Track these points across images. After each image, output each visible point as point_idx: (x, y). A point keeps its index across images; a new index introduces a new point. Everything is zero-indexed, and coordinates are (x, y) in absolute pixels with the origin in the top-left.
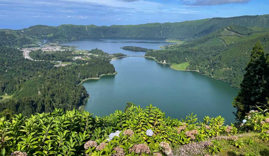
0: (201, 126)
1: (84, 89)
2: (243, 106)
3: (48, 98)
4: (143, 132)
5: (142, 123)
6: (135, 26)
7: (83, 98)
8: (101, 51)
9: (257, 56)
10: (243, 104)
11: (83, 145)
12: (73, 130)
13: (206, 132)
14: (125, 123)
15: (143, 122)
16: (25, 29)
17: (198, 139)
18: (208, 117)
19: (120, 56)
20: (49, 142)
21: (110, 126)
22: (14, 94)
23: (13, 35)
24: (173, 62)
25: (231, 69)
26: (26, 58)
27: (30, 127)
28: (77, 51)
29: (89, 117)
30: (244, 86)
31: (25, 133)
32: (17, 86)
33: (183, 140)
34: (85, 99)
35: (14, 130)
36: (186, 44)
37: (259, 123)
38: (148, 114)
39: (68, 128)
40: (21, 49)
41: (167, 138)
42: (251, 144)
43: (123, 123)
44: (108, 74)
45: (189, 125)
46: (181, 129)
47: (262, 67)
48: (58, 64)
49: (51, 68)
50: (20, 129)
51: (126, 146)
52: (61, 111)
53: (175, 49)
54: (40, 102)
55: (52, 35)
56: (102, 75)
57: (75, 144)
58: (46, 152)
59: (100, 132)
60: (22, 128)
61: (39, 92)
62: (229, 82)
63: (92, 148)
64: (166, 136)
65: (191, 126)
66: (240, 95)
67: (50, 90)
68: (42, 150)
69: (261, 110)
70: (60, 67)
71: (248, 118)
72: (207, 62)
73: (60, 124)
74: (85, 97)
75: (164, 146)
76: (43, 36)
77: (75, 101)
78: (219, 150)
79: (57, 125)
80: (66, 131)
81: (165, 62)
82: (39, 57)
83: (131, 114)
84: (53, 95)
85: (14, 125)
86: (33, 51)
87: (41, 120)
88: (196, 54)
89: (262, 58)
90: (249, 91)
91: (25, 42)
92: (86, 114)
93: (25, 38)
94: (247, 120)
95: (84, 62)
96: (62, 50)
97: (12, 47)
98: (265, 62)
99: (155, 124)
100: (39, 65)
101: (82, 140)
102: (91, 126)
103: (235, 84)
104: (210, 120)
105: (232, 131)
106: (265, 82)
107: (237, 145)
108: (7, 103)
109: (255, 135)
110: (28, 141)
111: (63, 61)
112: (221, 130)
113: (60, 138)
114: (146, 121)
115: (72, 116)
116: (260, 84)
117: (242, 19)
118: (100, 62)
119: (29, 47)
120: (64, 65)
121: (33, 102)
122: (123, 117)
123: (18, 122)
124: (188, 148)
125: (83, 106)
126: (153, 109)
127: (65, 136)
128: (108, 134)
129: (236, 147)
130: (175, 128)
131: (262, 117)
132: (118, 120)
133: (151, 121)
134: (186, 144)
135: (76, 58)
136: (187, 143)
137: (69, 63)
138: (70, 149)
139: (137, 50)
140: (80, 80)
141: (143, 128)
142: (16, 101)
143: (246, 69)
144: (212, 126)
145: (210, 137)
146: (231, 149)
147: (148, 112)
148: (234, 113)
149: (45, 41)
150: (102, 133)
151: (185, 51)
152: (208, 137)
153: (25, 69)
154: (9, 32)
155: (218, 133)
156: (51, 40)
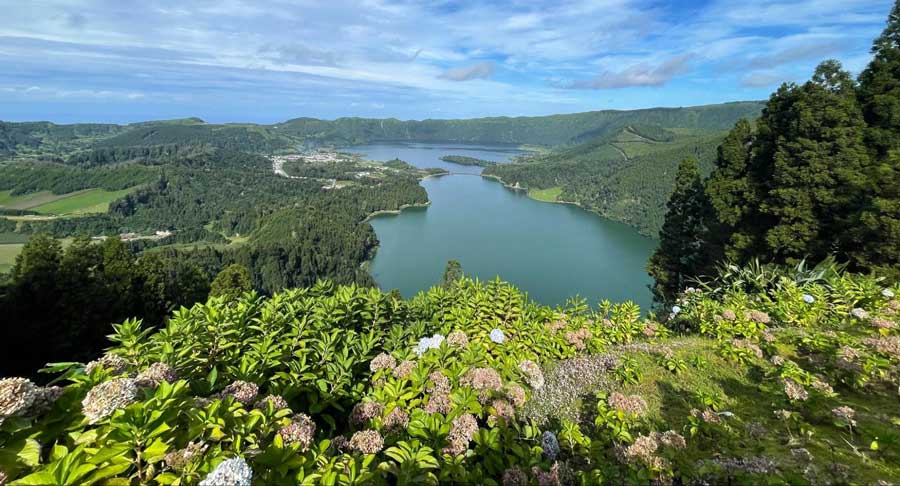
0: (594, 319)
1: (372, 230)
2: (667, 273)
3: (307, 244)
4: (483, 334)
5: (482, 314)
6: (466, 122)
7: (369, 247)
8: (404, 163)
9: (688, 181)
10: (665, 269)
11: (368, 363)
12: (349, 328)
13: (605, 334)
14: (449, 312)
15: (485, 313)
16: (279, 125)
17: (590, 350)
18: (607, 302)
19: (438, 173)
20: (303, 353)
21: (421, 319)
22: (251, 235)
23: (258, 133)
24: (531, 185)
25: (639, 201)
26: (276, 172)
27: (269, 320)
28: (366, 162)
29: (380, 302)
30: (666, 236)
31: (259, 332)
32: (258, 221)
33: (561, 350)
34: (372, 250)
35: (237, 327)
36: (556, 154)
37: (709, 317)
38: (493, 295)
39: (340, 324)
40: (270, 156)
41: (530, 347)
42: (702, 366)
43: (445, 312)
44: (416, 205)
45: (572, 317)
46: (558, 327)
47: (699, 202)
48: (329, 184)
49: (317, 190)
50: (251, 325)
51: (453, 372)
52: (328, 285)
53: (536, 163)
54: (293, 251)
55: (322, 134)
56: (404, 206)
57: (354, 360)
58: (296, 376)
59: (401, 335)
60: (254, 323)
61: (294, 234)
62: (636, 226)
63: (385, 370)
64: (529, 343)
65: (577, 320)
66: (659, 253)
67: (312, 230)
68: (287, 370)
69: (708, 288)
70: (333, 189)
71: (682, 303)
72: (593, 187)
73: (326, 317)
74: (372, 246)
75: (530, 369)
76: (308, 136)
77: (354, 252)
78: (636, 378)
79: (321, 318)
80: (337, 331)
81: (517, 186)
82: (298, 171)
83: (461, 295)
84: (317, 240)
85: (240, 316)
86: (289, 162)
87: (290, 306)
88: (573, 173)
89: (697, 185)
90: (675, 245)
91: (277, 145)
92: (374, 296)
93: (278, 139)
94: (681, 307)
95: (374, 182)
96: (338, 161)
97: (256, 153)
98: (703, 193)
99: (507, 317)
100: (297, 185)
101: (365, 352)
102: (382, 320)
103: (647, 231)
104: (612, 307)
105: (657, 334)
106: (706, 229)
107: (672, 367)
108: (238, 251)
109: (705, 345)
110: (263, 351)
111: (339, 179)
112: (635, 330)
113: (325, 347)
114: (488, 311)
115: (348, 299)
116: (696, 232)
117: (652, 113)
118: (402, 183)
119: (284, 154)
120: (339, 187)
121: (281, 250)
122: (445, 300)
123: (248, 307)
124: (574, 371)
125: (368, 262)
126: (501, 286)
127: (336, 340)
128: (417, 339)
129: (669, 372)
130: (547, 326)
131: (716, 304)
132: (435, 307)
133: (500, 312)
134: (567, 358)
135: (361, 174)
136: (570, 356)
137: (349, 184)
138: (343, 373)
139: (467, 163)
140: (367, 213)
141: (485, 326)
142: (253, 249)
143: (669, 204)
144: (616, 321)
145: (614, 343)
146: (660, 374)
147: (492, 292)
148: (649, 286)
149: (311, 145)
150: (406, 337)
151: (554, 166)
152: (610, 343)
153: (273, 191)
154: (254, 128)
155: (628, 336)
156: (321, 142)
